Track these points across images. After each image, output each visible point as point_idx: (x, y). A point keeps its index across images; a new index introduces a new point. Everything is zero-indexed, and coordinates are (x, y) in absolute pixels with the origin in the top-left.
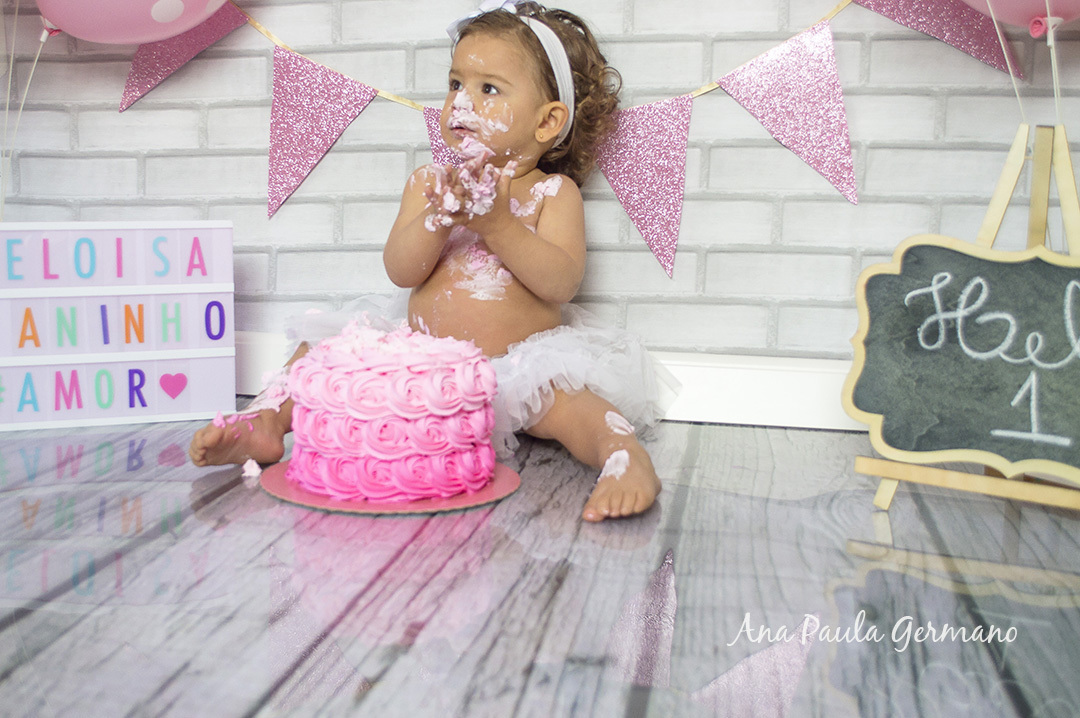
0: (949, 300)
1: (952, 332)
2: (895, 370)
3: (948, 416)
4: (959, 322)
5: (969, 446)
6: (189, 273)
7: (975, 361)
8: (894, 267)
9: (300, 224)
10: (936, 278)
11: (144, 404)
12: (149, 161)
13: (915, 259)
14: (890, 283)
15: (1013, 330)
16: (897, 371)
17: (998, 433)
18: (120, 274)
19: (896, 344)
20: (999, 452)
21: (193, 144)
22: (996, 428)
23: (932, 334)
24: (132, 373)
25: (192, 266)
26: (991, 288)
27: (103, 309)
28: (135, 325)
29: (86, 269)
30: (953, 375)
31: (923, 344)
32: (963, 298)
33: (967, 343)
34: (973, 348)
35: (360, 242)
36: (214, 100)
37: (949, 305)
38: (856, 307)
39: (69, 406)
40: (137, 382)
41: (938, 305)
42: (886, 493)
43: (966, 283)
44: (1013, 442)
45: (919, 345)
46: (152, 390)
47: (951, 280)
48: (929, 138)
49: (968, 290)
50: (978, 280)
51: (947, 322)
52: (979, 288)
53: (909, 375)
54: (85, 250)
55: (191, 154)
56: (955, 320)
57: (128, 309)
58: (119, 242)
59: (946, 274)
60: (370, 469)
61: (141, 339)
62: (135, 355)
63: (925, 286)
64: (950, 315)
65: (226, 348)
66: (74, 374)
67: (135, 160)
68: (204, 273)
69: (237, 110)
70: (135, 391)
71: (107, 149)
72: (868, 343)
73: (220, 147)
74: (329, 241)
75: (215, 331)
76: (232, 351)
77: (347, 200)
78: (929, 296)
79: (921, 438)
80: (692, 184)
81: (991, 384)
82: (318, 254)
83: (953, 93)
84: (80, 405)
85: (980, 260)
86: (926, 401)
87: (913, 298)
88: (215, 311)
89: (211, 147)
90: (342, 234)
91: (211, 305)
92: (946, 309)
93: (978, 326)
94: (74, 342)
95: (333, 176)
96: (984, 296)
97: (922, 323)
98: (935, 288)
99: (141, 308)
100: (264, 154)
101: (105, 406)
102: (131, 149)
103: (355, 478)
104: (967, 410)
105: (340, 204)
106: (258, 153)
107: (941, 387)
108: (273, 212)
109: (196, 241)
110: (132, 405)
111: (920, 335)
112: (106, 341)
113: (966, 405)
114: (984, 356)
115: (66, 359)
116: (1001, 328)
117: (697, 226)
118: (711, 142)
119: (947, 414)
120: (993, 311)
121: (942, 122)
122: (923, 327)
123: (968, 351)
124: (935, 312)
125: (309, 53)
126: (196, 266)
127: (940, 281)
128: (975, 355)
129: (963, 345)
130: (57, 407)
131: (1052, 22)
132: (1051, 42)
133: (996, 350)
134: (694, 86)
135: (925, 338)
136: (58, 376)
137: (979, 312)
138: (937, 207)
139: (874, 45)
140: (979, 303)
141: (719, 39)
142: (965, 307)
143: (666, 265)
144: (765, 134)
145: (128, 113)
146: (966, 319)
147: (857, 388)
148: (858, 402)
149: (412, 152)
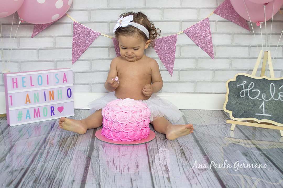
0: (246, 87)
1: (247, 93)
2: (235, 102)
3: (246, 111)
4: (248, 91)
5: (250, 117)
6: (63, 82)
7: (251, 99)
8: (234, 80)
9: (80, 66)
10: (243, 82)
11: (54, 115)
12: (40, 50)
13: (239, 78)
14: (233, 83)
15: (259, 93)
17: (256, 114)
18: (48, 84)
19: (235, 96)
20: (257, 118)
21: (52, 46)
23: (243, 94)
24: (51, 107)
25: (64, 80)
26: (255, 84)
27: (45, 92)
28: (52, 96)
29: (40, 83)
30: (247, 102)
32: (249, 86)
35: (96, 70)
36: (57, 35)
37: (246, 88)
39: (37, 117)
40: (52, 110)
42: (233, 127)
43: (250, 83)
44: (260, 116)
46: (56, 111)
47: (247, 83)
48: (230, 44)
49: (250, 85)
50: (252, 83)
51: (246, 91)
53: (238, 103)
54: (40, 78)
55: (51, 49)
56: (247, 91)
57: (50, 92)
58: (47, 76)
59: (245, 81)
61: (53, 99)
62: (52, 103)
63: (241, 84)
64: (246, 90)
65: (72, 100)
66: (38, 109)
67: (36, 50)
68: (67, 82)
69: (64, 37)
70: (52, 112)
71: (28, 48)
72: (229, 96)
73: (59, 47)
74: (88, 70)
75: (69, 95)
77: (93, 60)
78: (242, 86)
79: (240, 115)
80: (177, 55)
81: (255, 104)
82: (86, 73)
83: (235, 34)
84: (40, 116)
85: (252, 78)
86: (242, 108)
87: (238, 86)
88: (69, 91)
89: (57, 47)
90: (92, 68)
91: (68, 89)
92: (245, 89)
93: (252, 92)
94: (38, 101)
95: (89, 54)
96: (253, 86)
98: (243, 84)
99: (53, 91)
100: (71, 49)
101: (45, 116)
102: (35, 48)
104: (250, 109)
105: (91, 61)
106: (70, 48)
107: (244, 105)
108: (73, 63)
109: (65, 74)
110: (51, 115)
111: (240, 94)
112: (45, 100)
114: (253, 98)
115: (36, 106)
116: (257, 93)
117: (178, 64)
118: (181, 45)
120: (255, 89)
121: (233, 40)
122: (241, 92)
123: (250, 97)
124: (243, 89)
125: (82, 23)
126: (65, 80)
127: (244, 83)
128: (252, 98)
129: (249, 96)
130: (35, 117)
131: (261, 23)
132: (261, 27)
133: (256, 97)
134: (177, 32)
135: (241, 95)
136: (35, 109)
137: (252, 89)
138: (231, 59)
139: (218, 22)
140: (252, 87)
141: (184, 21)
142: (250, 88)
143: (171, 73)
144: (194, 43)
145: (33, 38)
146: (250, 91)
147: (227, 105)
148: (227, 108)
149: (109, 48)
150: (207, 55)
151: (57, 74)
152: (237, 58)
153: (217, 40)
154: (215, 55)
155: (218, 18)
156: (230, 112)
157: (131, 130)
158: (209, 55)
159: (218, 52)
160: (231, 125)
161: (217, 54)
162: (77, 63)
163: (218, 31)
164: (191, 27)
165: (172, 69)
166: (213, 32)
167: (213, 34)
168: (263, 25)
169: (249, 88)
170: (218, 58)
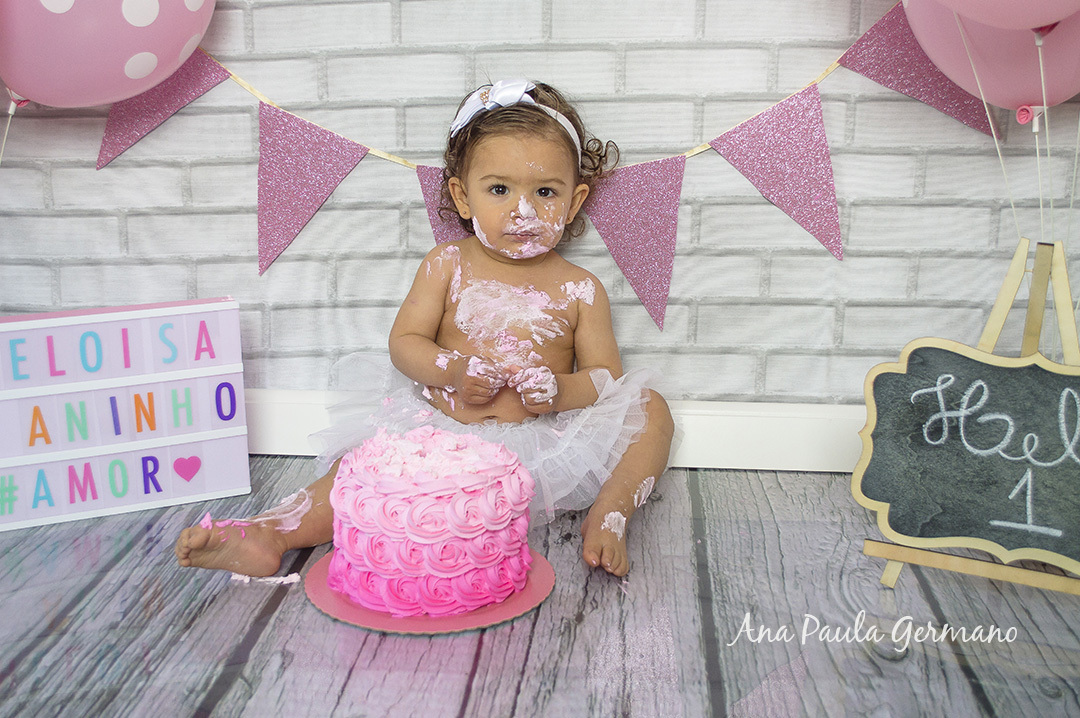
0: (953, 400)
1: (954, 430)
2: (902, 462)
3: (951, 506)
4: (962, 420)
5: (969, 535)
6: (198, 357)
7: (975, 457)
8: (900, 367)
10: (940, 379)
11: (159, 489)
12: (131, 219)
13: (921, 360)
14: (897, 381)
15: (1011, 430)
16: (903, 463)
17: (996, 523)
18: (127, 365)
19: (902, 439)
20: (997, 541)
21: (176, 202)
22: (994, 519)
23: (936, 431)
24: (145, 460)
25: (199, 350)
26: (991, 391)
27: (113, 400)
28: (146, 414)
29: (92, 362)
30: (955, 469)
31: (927, 439)
32: (966, 399)
33: (967, 440)
34: (973, 445)
35: (354, 298)
36: (197, 158)
37: (952, 404)
38: (864, 404)
39: (84, 498)
40: (151, 466)
41: (942, 405)
42: (892, 573)
43: (969, 385)
44: (1011, 531)
45: (923, 438)
46: (166, 475)
47: (955, 382)
48: (909, 196)
49: (970, 392)
50: (980, 383)
51: (950, 420)
52: (980, 389)
53: (915, 468)
54: (91, 344)
55: (175, 213)
56: (957, 418)
57: (137, 398)
58: (125, 332)
59: (950, 376)
60: (432, 587)
61: (152, 426)
62: (147, 444)
63: (930, 387)
64: (953, 414)
65: (237, 428)
66: (87, 467)
67: (115, 218)
68: (212, 356)
69: (221, 167)
70: (150, 479)
71: (85, 207)
72: (875, 436)
73: (206, 205)
74: (323, 298)
75: (226, 411)
76: (243, 430)
77: (341, 257)
78: (934, 395)
79: (924, 525)
80: (683, 239)
81: (990, 479)
82: (313, 311)
83: (932, 153)
84: (95, 496)
85: (982, 364)
86: (930, 491)
87: (919, 396)
88: (225, 392)
89: (196, 205)
90: (336, 291)
91: (221, 387)
92: (949, 409)
93: (979, 424)
94: (85, 436)
95: (323, 233)
96: (984, 398)
97: (927, 420)
98: (939, 389)
101: (120, 495)
102: (111, 208)
103: (418, 596)
104: (968, 501)
105: (334, 262)
106: (248, 211)
107: (944, 479)
108: (263, 269)
109: (203, 325)
110: (147, 491)
111: (925, 431)
112: (118, 431)
113: (967, 497)
114: (984, 453)
115: (78, 453)
116: (999, 429)
117: (687, 279)
118: (702, 200)
119: (949, 504)
120: (993, 412)
121: (922, 180)
122: (928, 424)
123: (969, 448)
124: (939, 411)
125: (295, 109)
126: (204, 350)
127: (944, 382)
128: (976, 452)
129: (965, 442)
130: (72, 501)
131: (1037, 110)
132: (1036, 128)
133: (995, 448)
134: (684, 145)
135: (929, 434)
136: (71, 470)
137: (981, 412)
138: (916, 260)
139: (859, 106)
140: (980, 404)
141: (710, 99)
142: (969, 407)
143: (658, 318)
144: (755, 193)
145: (105, 170)
146: (968, 418)
147: (866, 477)
148: (866, 490)
149: (406, 211)
150: (812, 243)
151: (170, 326)
152: (941, 254)
153: (853, 179)
154: (847, 243)
155: (858, 84)
156: (883, 509)
157: (466, 569)
158: (823, 243)
159: (860, 231)
160: (880, 564)
161: (854, 240)
162: (281, 269)
163: (861, 139)
164: (743, 126)
165: (665, 301)
166: (836, 145)
167: (838, 151)
169: (964, 406)
170: (859, 255)
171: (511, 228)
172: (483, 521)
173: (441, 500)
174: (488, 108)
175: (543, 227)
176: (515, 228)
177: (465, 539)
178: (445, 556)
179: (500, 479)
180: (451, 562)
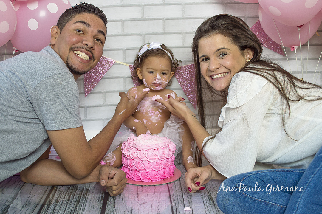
35: (110, 103)
74: (102, 103)
82: (99, 107)
90: (106, 102)
95: (103, 86)
105: (105, 93)
108: (86, 96)
131: (296, 47)
132: (296, 52)
143: (195, 106)
149: (125, 78)
168: (298, 49)
171: (155, 82)
172: (166, 155)
173: (155, 150)
174: (149, 49)
175: (163, 82)
176: (156, 82)
177: (161, 160)
178: (157, 165)
179: (168, 145)
180: (158, 166)
